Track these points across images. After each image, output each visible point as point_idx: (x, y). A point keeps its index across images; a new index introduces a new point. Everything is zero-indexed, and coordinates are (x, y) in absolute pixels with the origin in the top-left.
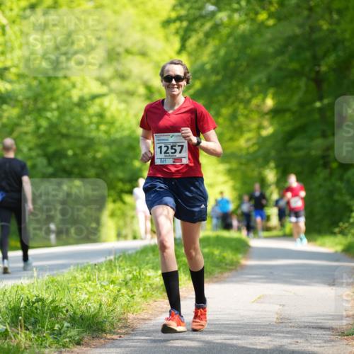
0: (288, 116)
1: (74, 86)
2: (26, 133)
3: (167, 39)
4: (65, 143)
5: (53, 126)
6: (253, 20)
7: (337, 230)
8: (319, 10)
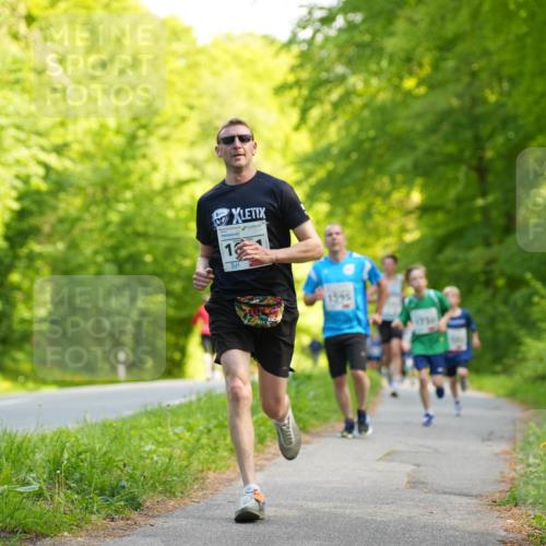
0: (440, 217)
1: (155, 168)
2: (91, 231)
3: (282, 111)
4: (142, 245)
5: (126, 222)
6: (397, 88)
7: (498, 368)
8: (484, 76)
